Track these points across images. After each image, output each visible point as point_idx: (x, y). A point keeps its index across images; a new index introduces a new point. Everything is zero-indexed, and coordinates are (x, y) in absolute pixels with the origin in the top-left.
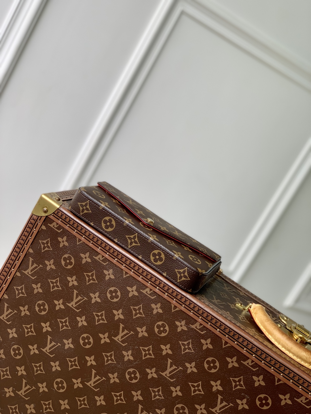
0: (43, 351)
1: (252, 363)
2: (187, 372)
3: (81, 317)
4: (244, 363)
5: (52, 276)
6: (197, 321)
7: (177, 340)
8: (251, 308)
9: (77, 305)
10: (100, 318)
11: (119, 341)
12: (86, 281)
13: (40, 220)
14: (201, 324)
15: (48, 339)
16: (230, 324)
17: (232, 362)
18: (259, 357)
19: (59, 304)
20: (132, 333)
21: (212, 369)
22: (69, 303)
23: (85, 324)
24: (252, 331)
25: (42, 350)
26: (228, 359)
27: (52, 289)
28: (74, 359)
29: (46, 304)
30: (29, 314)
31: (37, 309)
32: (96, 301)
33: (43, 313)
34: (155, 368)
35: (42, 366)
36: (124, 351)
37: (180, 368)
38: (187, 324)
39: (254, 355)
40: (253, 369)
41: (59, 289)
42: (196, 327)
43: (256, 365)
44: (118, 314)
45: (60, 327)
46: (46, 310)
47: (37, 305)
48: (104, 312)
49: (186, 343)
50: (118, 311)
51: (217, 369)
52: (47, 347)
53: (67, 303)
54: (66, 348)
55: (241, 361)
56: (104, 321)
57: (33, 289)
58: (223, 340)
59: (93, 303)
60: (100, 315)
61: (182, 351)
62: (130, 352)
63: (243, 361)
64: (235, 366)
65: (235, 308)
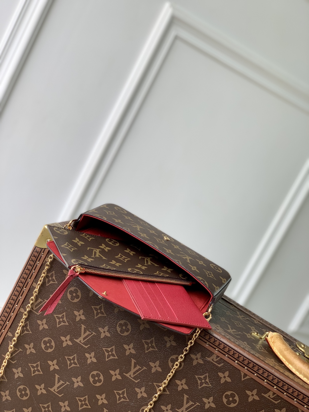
0: (51, 391)
1: (273, 395)
2: (205, 407)
3: (90, 354)
4: (265, 395)
5: (57, 311)
6: (213, 353)
7: (193, 375)
8: (268, 336)
9: (85, 341)
10: (110, 353)
11: (131, 377)
12: (94, 314)
13: (43, 253)
14: (218, 357)
15: (56, 378)
16: (249, 355)
17: (253, 395)
18: (281, 389)
19: (66, 341)
20: (145, 368)
21: (231, 404)
22: (77, 339)
23: (95, 360)
24: (271, 362)
25: (49, 390)
26: (248, 392)
27: (59, 325)
28: (85, 398)
29: (53, 341)
30: (35, 352)
31: (43, 346)
32: (105, 335)
33: (50, 350)
34: (170, 405)
35: (50, 406)
36: (137, 388)
37: (198, 404)
38: (203, 357)
39: (275, 387)
40: (275, 402)
41: (66, 324)
42: (213, 360)
43: (278, 398)
44: (129, 348)
45: (68, 365)
46: (53, 347)
47: (42, 342)
48: (114, 347)
49: (202, 377)
50: (129, 346)
51: (237, 403)
52: (55, 387)
53: (74, 339)
54: (75, 387)
55: (262, 394)
56: (115, 357)
57: (38, 326)
58: (242, 373)
59: (102, 338)
60: (109, 350)
61: (198, 385)
62: (143, 389)
63: (264, 393)
64: (255, 400)
65: (252, 337)
